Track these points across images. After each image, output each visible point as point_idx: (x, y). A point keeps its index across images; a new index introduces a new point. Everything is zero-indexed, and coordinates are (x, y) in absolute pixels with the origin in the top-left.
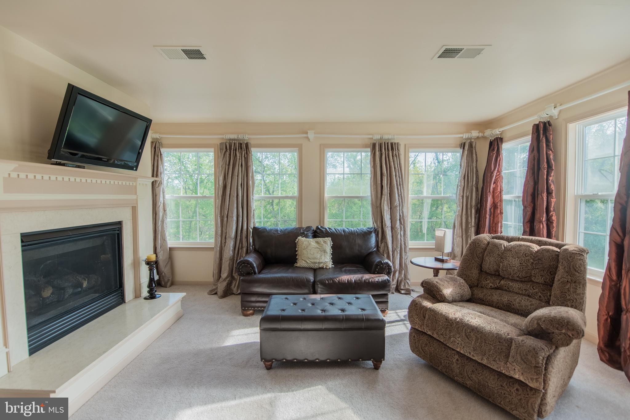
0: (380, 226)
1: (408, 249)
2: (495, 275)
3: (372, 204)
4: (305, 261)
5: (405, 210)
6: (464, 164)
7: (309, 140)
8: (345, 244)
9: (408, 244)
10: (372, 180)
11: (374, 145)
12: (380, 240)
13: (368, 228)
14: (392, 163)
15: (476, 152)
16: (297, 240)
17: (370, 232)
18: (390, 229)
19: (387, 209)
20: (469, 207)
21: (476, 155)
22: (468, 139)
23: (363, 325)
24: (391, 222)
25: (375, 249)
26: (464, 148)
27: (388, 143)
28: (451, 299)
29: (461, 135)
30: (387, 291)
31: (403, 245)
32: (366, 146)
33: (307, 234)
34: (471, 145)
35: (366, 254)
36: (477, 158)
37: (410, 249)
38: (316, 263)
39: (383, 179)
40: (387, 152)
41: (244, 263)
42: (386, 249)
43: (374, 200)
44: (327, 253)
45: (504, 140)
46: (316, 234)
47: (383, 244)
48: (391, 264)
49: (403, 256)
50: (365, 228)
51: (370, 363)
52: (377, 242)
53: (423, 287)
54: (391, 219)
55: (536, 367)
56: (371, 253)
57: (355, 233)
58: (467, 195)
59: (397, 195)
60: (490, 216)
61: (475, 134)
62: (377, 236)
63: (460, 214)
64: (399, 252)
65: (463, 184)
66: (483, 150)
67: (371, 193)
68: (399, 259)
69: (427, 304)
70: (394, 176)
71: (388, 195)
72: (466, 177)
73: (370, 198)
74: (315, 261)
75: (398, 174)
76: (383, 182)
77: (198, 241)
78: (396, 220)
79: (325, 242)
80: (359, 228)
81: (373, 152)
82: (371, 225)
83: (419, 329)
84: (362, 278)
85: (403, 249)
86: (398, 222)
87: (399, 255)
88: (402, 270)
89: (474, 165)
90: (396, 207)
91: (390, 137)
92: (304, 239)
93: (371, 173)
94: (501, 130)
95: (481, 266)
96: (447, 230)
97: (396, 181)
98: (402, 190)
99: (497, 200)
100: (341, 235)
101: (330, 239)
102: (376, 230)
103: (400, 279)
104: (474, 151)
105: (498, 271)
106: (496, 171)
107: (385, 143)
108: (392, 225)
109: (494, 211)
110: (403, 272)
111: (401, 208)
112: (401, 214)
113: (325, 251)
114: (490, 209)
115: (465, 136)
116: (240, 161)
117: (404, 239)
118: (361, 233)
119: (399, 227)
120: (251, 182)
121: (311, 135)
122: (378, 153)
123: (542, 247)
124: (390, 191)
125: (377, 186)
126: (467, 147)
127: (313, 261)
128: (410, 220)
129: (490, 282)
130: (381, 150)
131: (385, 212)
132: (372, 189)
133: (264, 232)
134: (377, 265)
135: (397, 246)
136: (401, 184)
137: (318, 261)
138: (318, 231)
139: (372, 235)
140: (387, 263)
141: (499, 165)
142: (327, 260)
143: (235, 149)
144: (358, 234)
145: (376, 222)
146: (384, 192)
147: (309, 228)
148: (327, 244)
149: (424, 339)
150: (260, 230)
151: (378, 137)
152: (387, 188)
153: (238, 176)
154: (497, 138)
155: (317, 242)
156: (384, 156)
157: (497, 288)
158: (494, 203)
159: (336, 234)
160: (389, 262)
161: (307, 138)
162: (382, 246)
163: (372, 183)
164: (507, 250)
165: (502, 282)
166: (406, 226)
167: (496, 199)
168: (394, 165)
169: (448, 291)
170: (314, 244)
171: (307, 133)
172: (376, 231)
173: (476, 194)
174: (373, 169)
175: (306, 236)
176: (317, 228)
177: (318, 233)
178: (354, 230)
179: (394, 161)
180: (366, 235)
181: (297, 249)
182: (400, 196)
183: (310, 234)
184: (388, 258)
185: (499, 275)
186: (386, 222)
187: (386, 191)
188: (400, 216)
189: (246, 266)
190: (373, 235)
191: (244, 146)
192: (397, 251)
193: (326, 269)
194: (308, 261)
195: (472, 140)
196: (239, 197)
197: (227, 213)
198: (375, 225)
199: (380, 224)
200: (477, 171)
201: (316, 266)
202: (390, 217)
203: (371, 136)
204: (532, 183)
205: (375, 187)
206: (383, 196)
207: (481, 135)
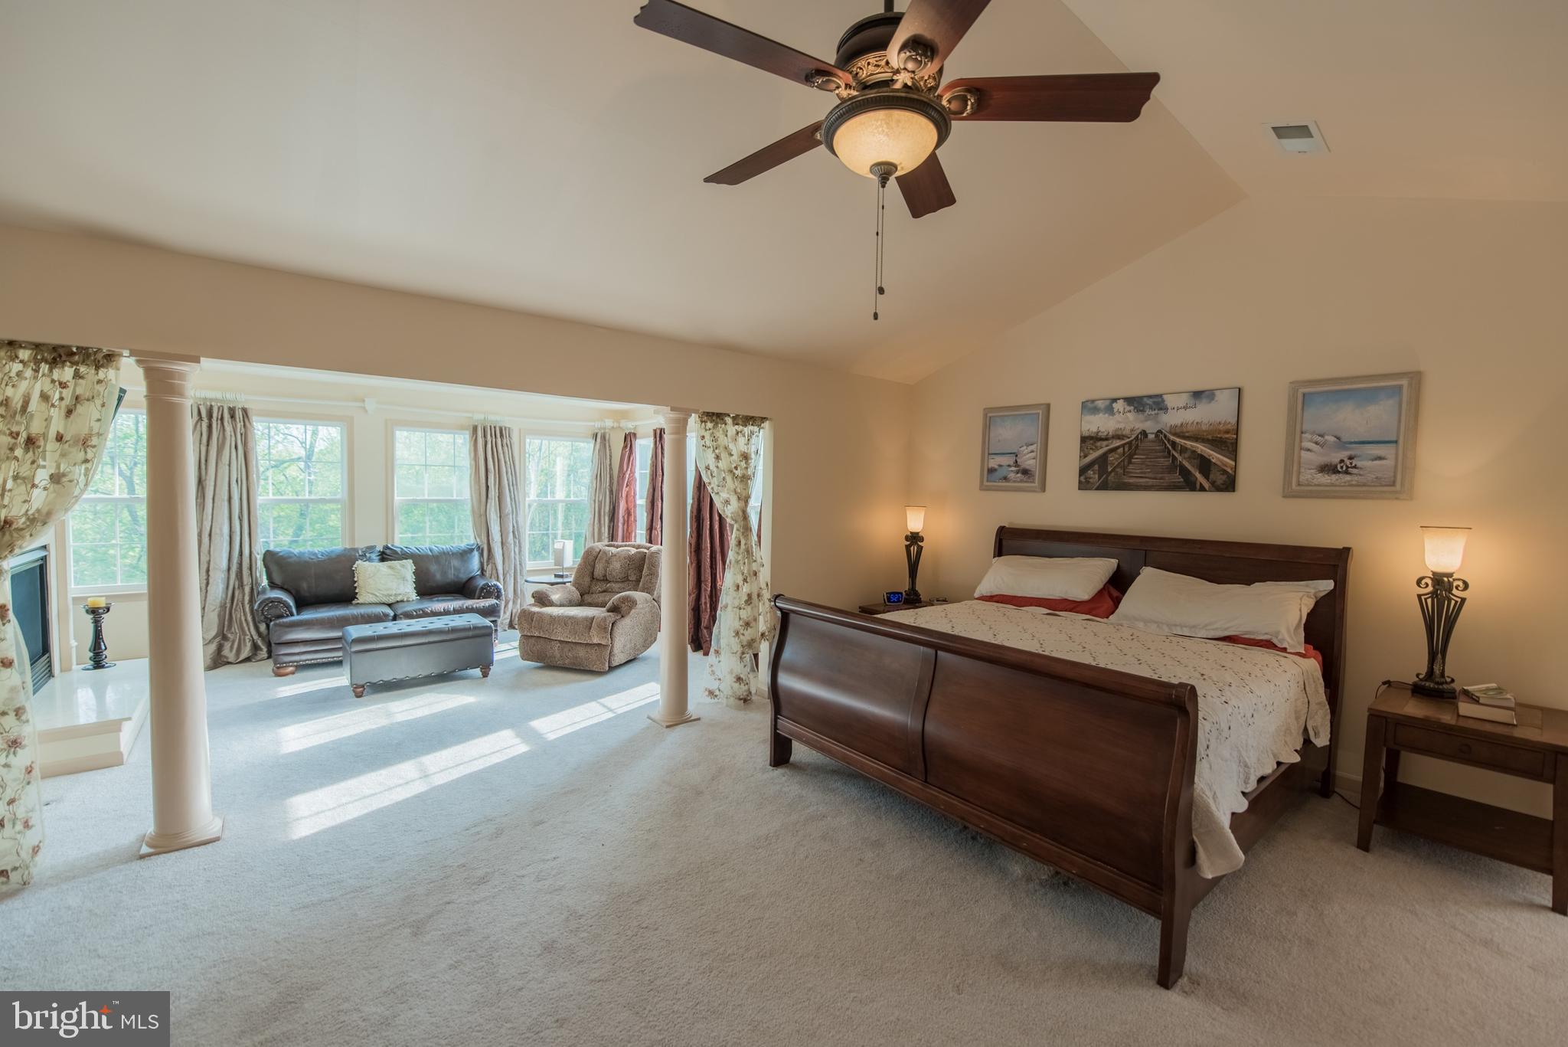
0: (486, 542)
1: (525, 572)
2: (603, 580)
3: (473, 512)
4: (372, 594)
5: (520, 519)
6: (596, 460)
7: (366, 411)
8: (434, 568)
9: (525, 564)
10: (473, 477)
11: (475, 429)
12: (485, 561)
13: (468, 545)
14: (502, 455)
15: (610, 446)
16: (355, 566)
17: (472, 550)
18: (500, 545)
19: (495, 517)
20: (602, 514)
21: (610, 450)
22: (600, 429)
23: (470, 633)
24: (502, 536)
25: (478, 573)
26: (596, 440)
27: (495, 427)
28: (558, 603)
29: (593, 424)
30: (495, 616)
31: (518, 566)
32: (462, 428)
33: (370, 557)
34: (604, 438)
35: (464, 580)
36: (611, 453)
37: (528, 571)
38: (391, 596)
39: (489, 477)
40: (494, 440)
41: (272, 602)
42: (494, 571)
43: (475, 504)
44: (407, 580)
45: (637, 436)
46: (385, 556)
47: (490, 566)
48: (501, 587)
49: (519, 580)
50: (462, 545)
51: (477, 672)
52: (482, 564)
53: (534, 597)
54: (501, 531)
55: (605, 628)
56: (472, 579)
57: (448, 552)
58: (600, 499)
59: (508, 499)
60: (624, 524)
61: (609, 423)
62: (482, 555)
63: (592, 522)
64: (513, 575)
65: (595, 485)
66: (617, 444)
67: (472, 496)
68: (513, 584)
69: (536, 609)
70: (505, 474)
71: (497, 499)
72: (598, 477)
73: (469, 501)
74: (390, 592)
75: (509, 470)
76: (489, 480)
77: (119, 584)
78: (508, 533)
79: (403, 566)
80: (454, 546)
81: (474, 438)
82: (472, 541)
83: (529, 634)
84: (463, 605)
85: (519, 571)
86: (511, 534)
87: (512, 579)
88: (517, 599)
89: (608, 463)
90: (508, 514)
91: (498, 418)
92: (367, 563)
93: (471, 468)
94: (634, 424)
95: (593, 574)
96: (566, 541)
97: (508, 480)
98: (516, 493)
99: (631, 506)
100: (427, 556)
101: (411, 561)
102: (479, 547)
103: (514, 611)
104: (607, 445)
105: (605, 576)
106: (629, 472)
107: (491, 426)
108: (502, 539)
109: (628, 518)
110: (519, 601)
111: (514, 516)
112: (515, 525)
113: (404, 579)
114: (623, 517)
115: (598, 424)
116: (233, 439)
117: (520, 558)
118: (458, 552)
119: (512, 542)
120: (255, 476)
121: (370, 405)
122: (480, 441)
123: (639, 550)
124: (499, 493)
125: (480, 486)
126: (599, 440)
127: (385, 593)
128: (527, 534)
129: (599, 587)
130: (485, 436)
131: (492, 521)
132: (473, 489)
133: (290, 557)
134: (482, 589)
135: (509, 568)
136: (514, 484)
137: (394, 592)
138: (388, 551)
139: (473, 554)
140: (495, 585)
141: (632, 464)
142: (407, 589)
143: (219, 417)
144: (453, 554)
145: (480, 536)
146: (490, 496)
147: (371, 549)
148: (408, 568)
149: (533, 641)
150: (281, 554)
151: (482, 417)
152: (495, 489)
153: (229, 465)
154: (630, 433)
155: (390, 567)
156: (489, 446)
157: (604, 591)
158: (628, 509)
159: (419, 555)
160: (498, 584)
161: (364, 408)
162: (488, 569)
163: (473, 482)
164: (614, 555)
165: (608, 585)
166: (522, 541)
167: (630, 504)
168: (504, 457)
169: (555, 597)
170: (385, 570)
171: (364, 401)
172: (480, 549)
173: (610, 497)
174: (473, 463)
175: (370, 560)
176: (387, 547)
177: (386, 555)
178: (447, 548)
179: (503, 453)
180: (464, 554)
181: (356, 579)
182: (514, 500)
183: (374, 556)
184: (498, 580)
185: (607, 580)
186: (494, 536)
187: (493, 493)
188: (514, 527)
189: (276, 607)
190: (476, 554)
191: (239, 414)
192: (510, 575)
193: (408, 601)
194: (378, 594)
195: (607, 431)
196: (233, 501)
197: (208, 528)
198: (478, 540)
199: (486, 538)
200: (611, 469)
201: (392, 600)
202: (499, 529)
203: (470, 415)
204: (651, 490)
205: (477, 487)
206: (489, 501)
207: (616, 425)
